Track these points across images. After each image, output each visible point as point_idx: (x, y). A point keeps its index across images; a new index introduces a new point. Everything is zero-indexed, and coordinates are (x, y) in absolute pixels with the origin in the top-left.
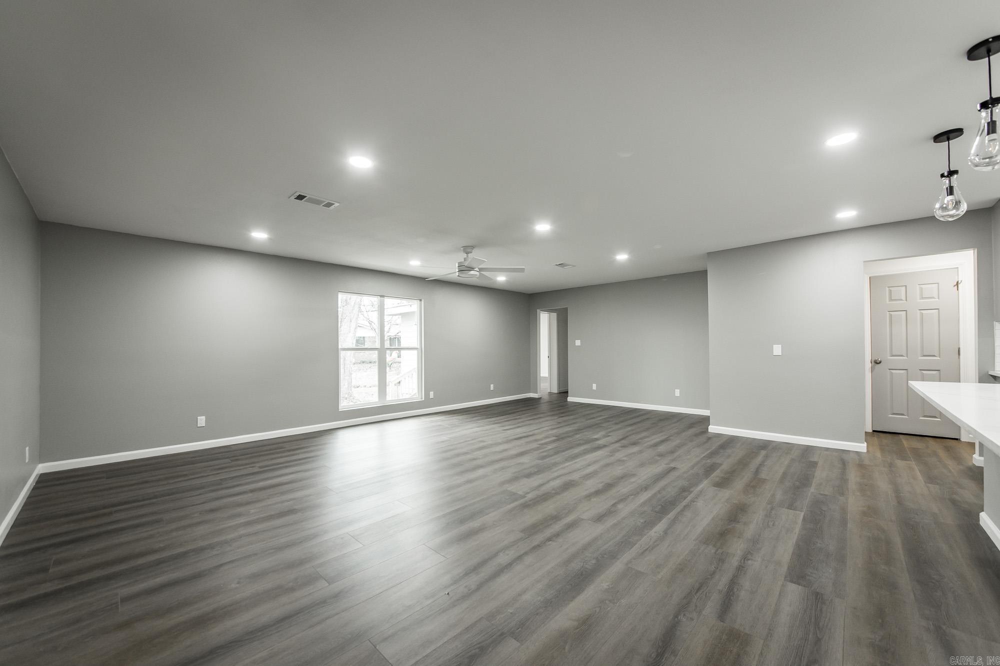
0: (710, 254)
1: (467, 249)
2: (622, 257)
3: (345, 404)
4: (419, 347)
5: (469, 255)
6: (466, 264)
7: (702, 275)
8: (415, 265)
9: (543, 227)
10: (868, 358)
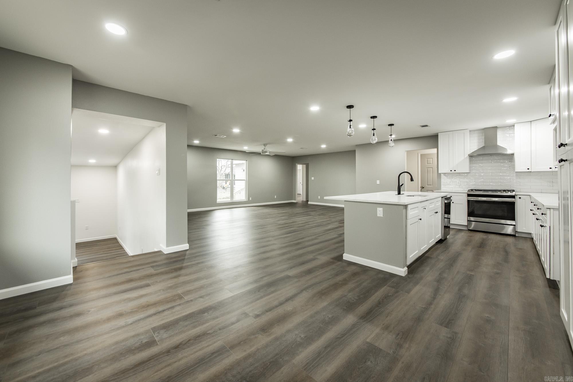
0: (357, 145)
1: (265, 145)
2: (324, 146)
3: (219, 201)
4: (246, 179)
5: (266, 147)
6: (265, 150)
7: (354, 152)
8: (246, 148)
9: (290, 140)
10: (420, 186)
